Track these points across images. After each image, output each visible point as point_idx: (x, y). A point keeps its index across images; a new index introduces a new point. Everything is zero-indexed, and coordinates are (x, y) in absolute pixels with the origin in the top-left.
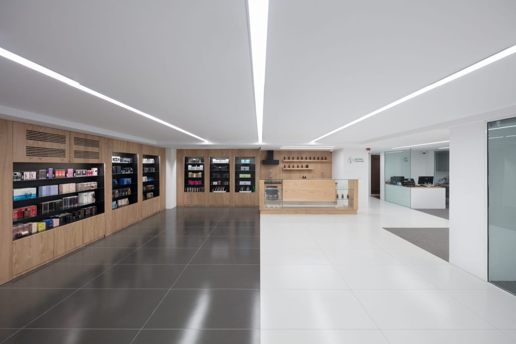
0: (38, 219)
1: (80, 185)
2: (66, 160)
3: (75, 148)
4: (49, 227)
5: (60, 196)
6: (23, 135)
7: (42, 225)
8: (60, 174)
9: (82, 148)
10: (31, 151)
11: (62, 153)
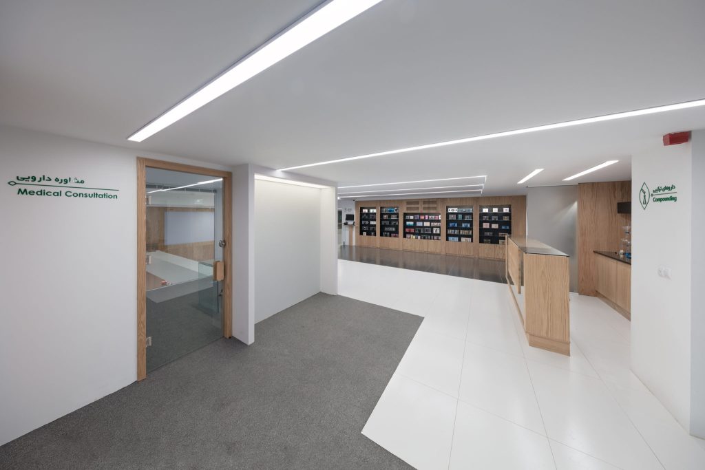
0: (414, 234)
1: (432, 224)
2: (419, 212)
3: (423, 206)
4: (417, 238)
5: (423, 227)
6: (405, 204)
7: (414, 237)
8: (422, 217)
9: (426, 206)
10: (408, 209)
11: (418, 208)
